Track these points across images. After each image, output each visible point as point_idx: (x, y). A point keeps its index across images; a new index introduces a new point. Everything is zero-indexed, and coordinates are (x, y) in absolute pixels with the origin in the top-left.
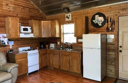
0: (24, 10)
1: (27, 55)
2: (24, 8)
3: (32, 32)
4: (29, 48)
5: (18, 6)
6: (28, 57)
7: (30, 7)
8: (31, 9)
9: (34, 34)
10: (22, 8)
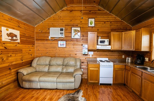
0: (104, 24)
1: (100, 66)
2: (105, 23)
3: (110, 44)
4: (107, 59)
5: (99, 22)
6: (101, 68)
7: (111, 21)
8: (113, 23)
9: (111, 47)
10: (103, 23)
